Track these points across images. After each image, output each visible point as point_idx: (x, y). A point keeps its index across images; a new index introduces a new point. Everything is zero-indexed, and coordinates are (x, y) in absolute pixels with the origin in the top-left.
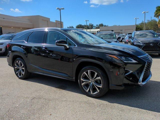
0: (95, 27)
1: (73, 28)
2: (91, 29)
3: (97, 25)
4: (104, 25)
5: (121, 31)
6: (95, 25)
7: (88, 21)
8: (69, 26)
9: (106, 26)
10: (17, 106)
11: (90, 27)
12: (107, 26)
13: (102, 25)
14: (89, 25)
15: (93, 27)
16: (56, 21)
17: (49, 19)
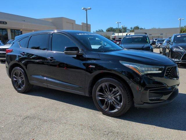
0: (129, 30)
1: (102, 31)
2: (123, 32)
3: (131, 28)
4: (140, 28)
5: (162, 35)
6: (129, 28)
7: (120, 23)
8: (98, 30)
9: (142, 29)
10: (2, 127)
11: (123, 30)
12: (144, 29)
13: (137, 28)
14: (121, 28)
15: (127, 30)
16: (83, 23)
17: (75, 21)
